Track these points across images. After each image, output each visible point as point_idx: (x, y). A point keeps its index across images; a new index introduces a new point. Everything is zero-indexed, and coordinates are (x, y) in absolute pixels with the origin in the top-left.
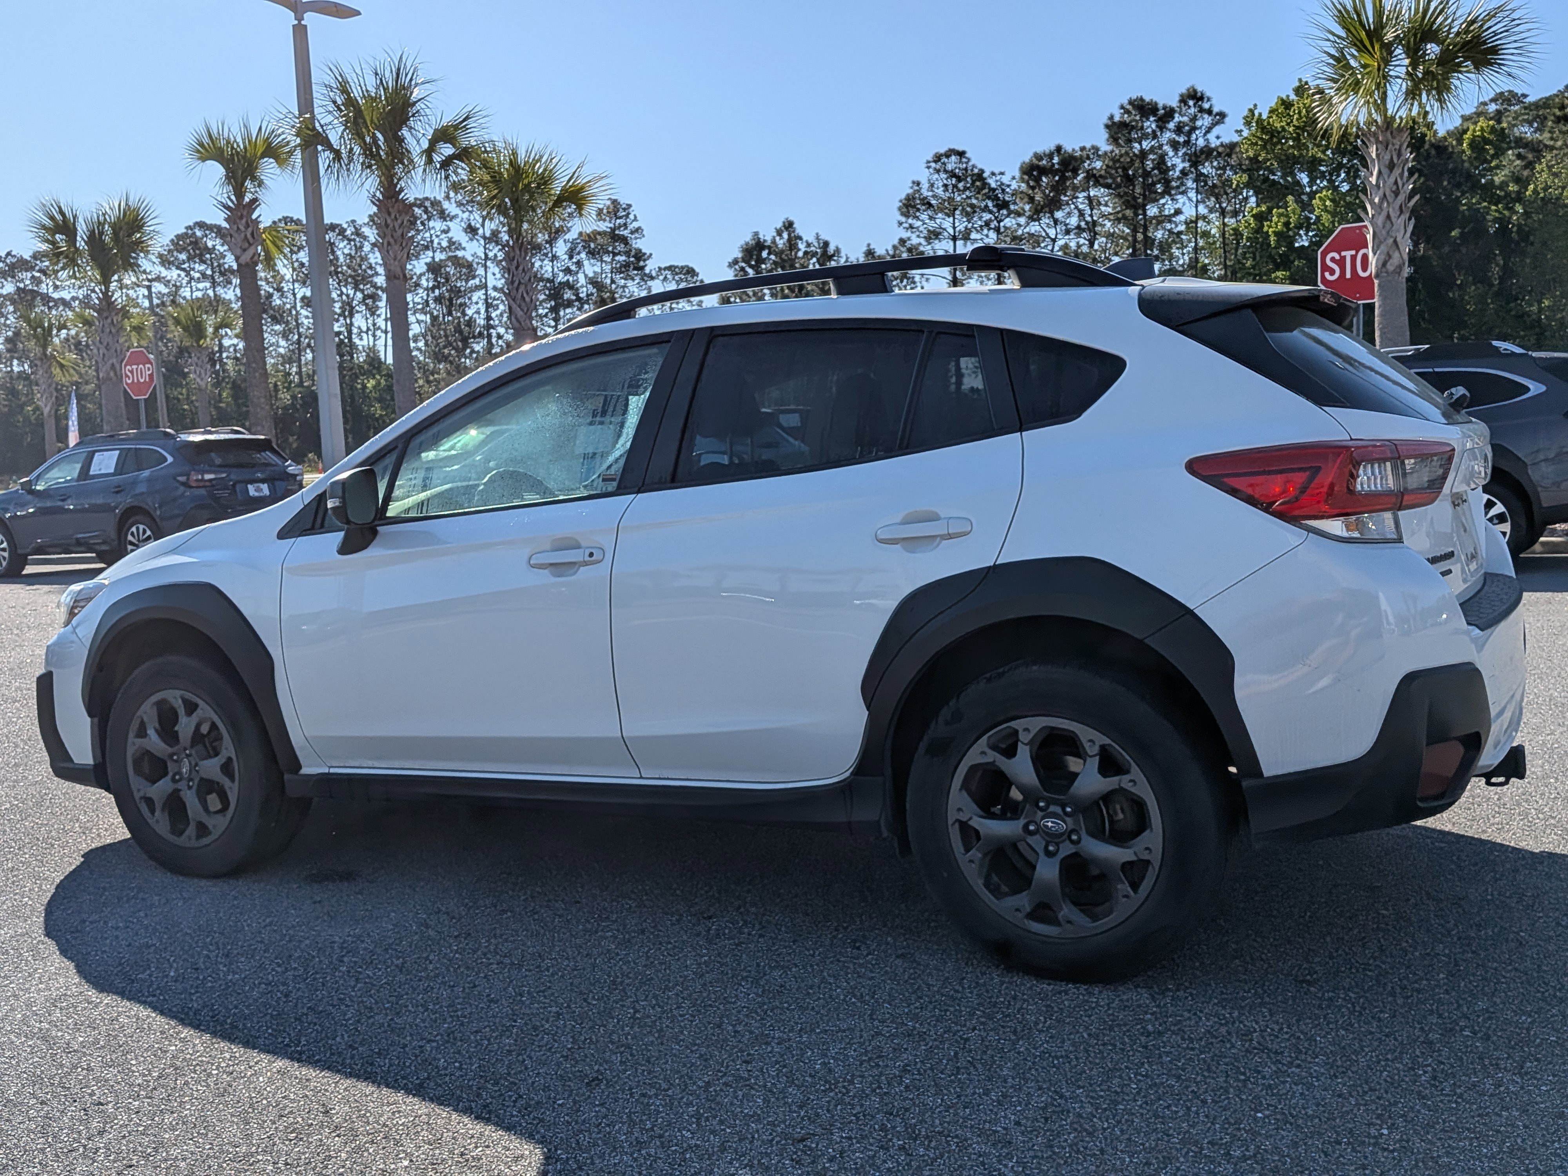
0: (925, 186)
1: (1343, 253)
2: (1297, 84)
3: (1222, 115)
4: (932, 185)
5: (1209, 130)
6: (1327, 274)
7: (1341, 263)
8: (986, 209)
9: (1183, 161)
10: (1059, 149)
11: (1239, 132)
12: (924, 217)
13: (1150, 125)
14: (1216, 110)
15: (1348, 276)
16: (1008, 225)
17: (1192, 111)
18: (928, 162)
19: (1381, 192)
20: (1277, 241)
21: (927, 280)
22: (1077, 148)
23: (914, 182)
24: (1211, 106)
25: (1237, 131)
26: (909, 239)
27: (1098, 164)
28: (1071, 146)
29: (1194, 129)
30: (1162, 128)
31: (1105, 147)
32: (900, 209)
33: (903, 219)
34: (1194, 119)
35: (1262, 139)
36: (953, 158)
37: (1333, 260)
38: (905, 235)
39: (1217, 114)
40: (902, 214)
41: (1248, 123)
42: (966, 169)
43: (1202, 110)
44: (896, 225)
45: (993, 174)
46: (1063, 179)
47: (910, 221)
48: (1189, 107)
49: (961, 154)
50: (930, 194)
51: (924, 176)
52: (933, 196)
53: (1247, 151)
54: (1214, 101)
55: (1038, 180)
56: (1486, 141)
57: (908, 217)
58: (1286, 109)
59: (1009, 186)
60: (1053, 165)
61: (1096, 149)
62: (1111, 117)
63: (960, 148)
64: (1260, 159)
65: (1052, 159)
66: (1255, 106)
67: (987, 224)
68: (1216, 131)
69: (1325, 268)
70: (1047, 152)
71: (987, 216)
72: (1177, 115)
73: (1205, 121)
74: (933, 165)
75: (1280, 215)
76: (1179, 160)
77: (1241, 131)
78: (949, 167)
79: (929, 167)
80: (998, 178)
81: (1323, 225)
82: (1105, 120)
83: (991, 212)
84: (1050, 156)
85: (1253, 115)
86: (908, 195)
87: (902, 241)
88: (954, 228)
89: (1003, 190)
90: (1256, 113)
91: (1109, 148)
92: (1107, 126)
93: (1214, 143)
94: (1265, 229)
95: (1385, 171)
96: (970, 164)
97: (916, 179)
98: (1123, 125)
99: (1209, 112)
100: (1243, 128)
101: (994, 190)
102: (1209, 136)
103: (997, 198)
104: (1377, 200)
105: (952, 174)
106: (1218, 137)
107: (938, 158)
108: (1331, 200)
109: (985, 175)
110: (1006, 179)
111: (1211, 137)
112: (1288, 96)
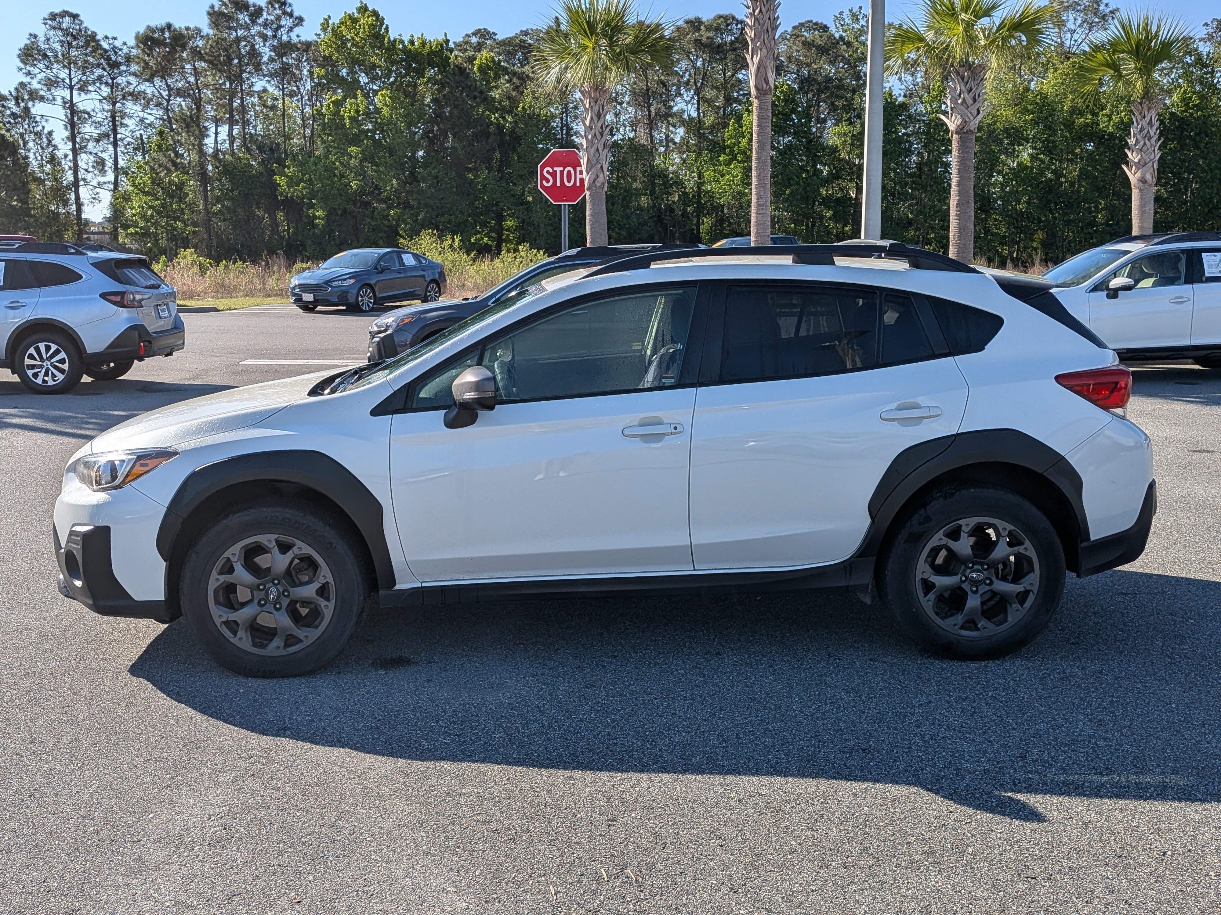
0: (42, 38)
1: (555, 169)
2: (359, 5)
3: (301, 20)
4: (48, 40)
5: (291, 29)
6: (544, 182)
7: (554, 174)
8: (99, 65)
9: (271, 51)
10: (169, 26)
11: (318, 35)
12: (41, 66)
13: (243, 18)
14: (296, 14)
15: (558, 184)
16: (120, 81)
17: (278, 12)
18: (45, 19)
19: (593, 132)
20: (351, 123)
21: (47, 120)
22: (183, 27)
23: (31, 35)
24: (292, 11)
25: (316, 34)
26: (29, 83)
27: (200, 43)
28: (179, 24)
29: (279, 27)
30: (253, 22)
31: (207, 30)
32: (19, 56)
33: (22, 66)
34: (279, 18)
35: (336, 44)
36: (67, 18)
37: (548, 172)
38: (26, 80)
39: (296, 18)
40: (22, 61)
41: (324, 29)
42: (80, 30)
43: (285, 13)
44: (16, 70)
45: (107, 37)
46: (173, 51)
47: (28, 68)
48: (275, 9)
49: (75, 16)
50: (47, 46)
51: (41, 31)
52: (50, 49)
53: (324, 51)
54: (294, 8)
55: (151, 49)
56: (490, 68)
57: (26, 64)
58: (353, 23)
59: (121, 50)
60: (165, 39)
61: (198, 30)
62: (212, 7)
63: (74, 12)
64: (334, 58)
65: (163, 33)
66: (329, 17)
67: (100, 78)
68: (297, 30)
69: (543, 178)
70: (159, 26)
71: (98, 72)
72: (265, 14)
73: (287, 22)
74: (50, 22)
75: (351, 104)
76: (267, 49)
77: (319, 35)
78: (64, 26)
79: (45, 24)
80: (111, 41)
81: (384, 115)
82: (207, 8)
83: (104, 69)
84: (162, 30)
85: (328, 23)
86: (26, 45)
87: (22, 84)
88: (71, 79)
89: (116, 53)
90: (331, 22)
91: (211, 32)
92: (209, 14)
93: (295, 39)
94: (342, 113)
95: (595, 119)
96: (83, 26)
97: (33, 33)
98: (221, 14)
99: (291, 15)
100: (320, 32)
101: (106, 51)
102: (291, 34)
103: (108, 59)
104: (590, 137)
105: (66, 32)
106: (298, 36)
107: (53, 16)
108: (390, 98)
109: (98, 37)
110: (118, 43)
111: (293, 35)
112: (353, 13)
